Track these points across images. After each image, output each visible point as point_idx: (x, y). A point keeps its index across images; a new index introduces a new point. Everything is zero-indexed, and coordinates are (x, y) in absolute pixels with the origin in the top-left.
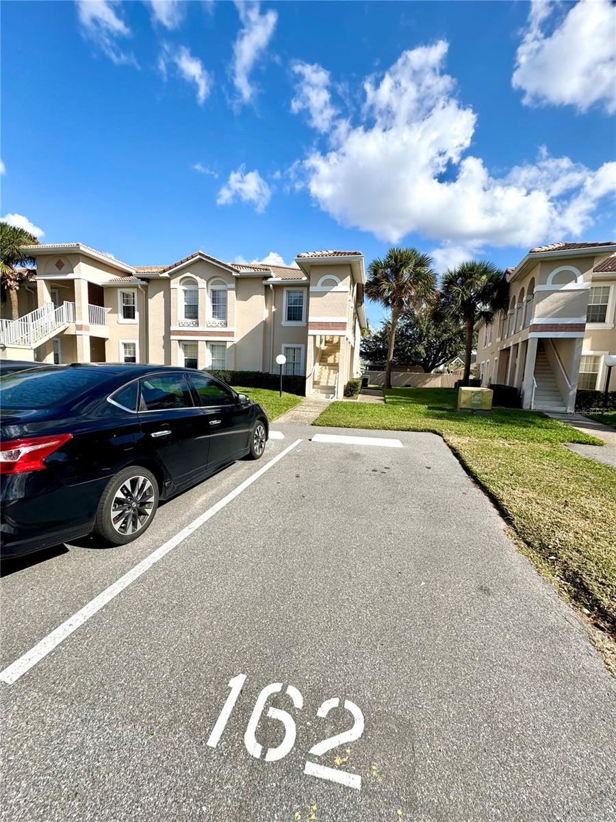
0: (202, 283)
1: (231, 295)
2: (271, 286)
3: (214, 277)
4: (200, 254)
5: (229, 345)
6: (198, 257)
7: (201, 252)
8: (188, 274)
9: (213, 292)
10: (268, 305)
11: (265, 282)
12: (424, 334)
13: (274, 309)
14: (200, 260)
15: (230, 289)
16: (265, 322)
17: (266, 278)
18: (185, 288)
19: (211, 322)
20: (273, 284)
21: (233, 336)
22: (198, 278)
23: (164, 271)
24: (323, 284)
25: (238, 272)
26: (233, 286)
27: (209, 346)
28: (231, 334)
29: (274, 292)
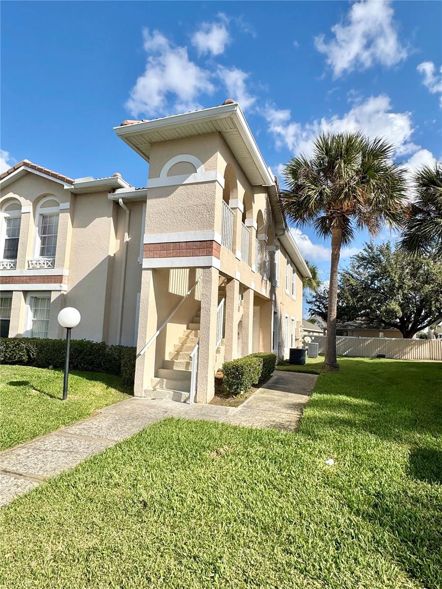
0: (27, 206)
1: (65, 219)
2: (121, 200)
3: (45, 196)
4: (25, 164)
5: (54, 296)
6: (23, 168)
7: (26, 161)
8: (11, 195)
9: (44, 217)
10: (119, 233)
11: (111, 196)
13: (127, 238)
14: (27, 174)
15: (63, 211)
16: (111, 261)
17: (114, 190)
18: (7, 215)
19: (34, 262)
20: (122, 198)
21: (61, 282)
22: (22, 200)
24: (170, 173)
25: (71, 183)
26: (67, 205)
27: (28, 299)
28: (58, 279)
29: (128, 212)
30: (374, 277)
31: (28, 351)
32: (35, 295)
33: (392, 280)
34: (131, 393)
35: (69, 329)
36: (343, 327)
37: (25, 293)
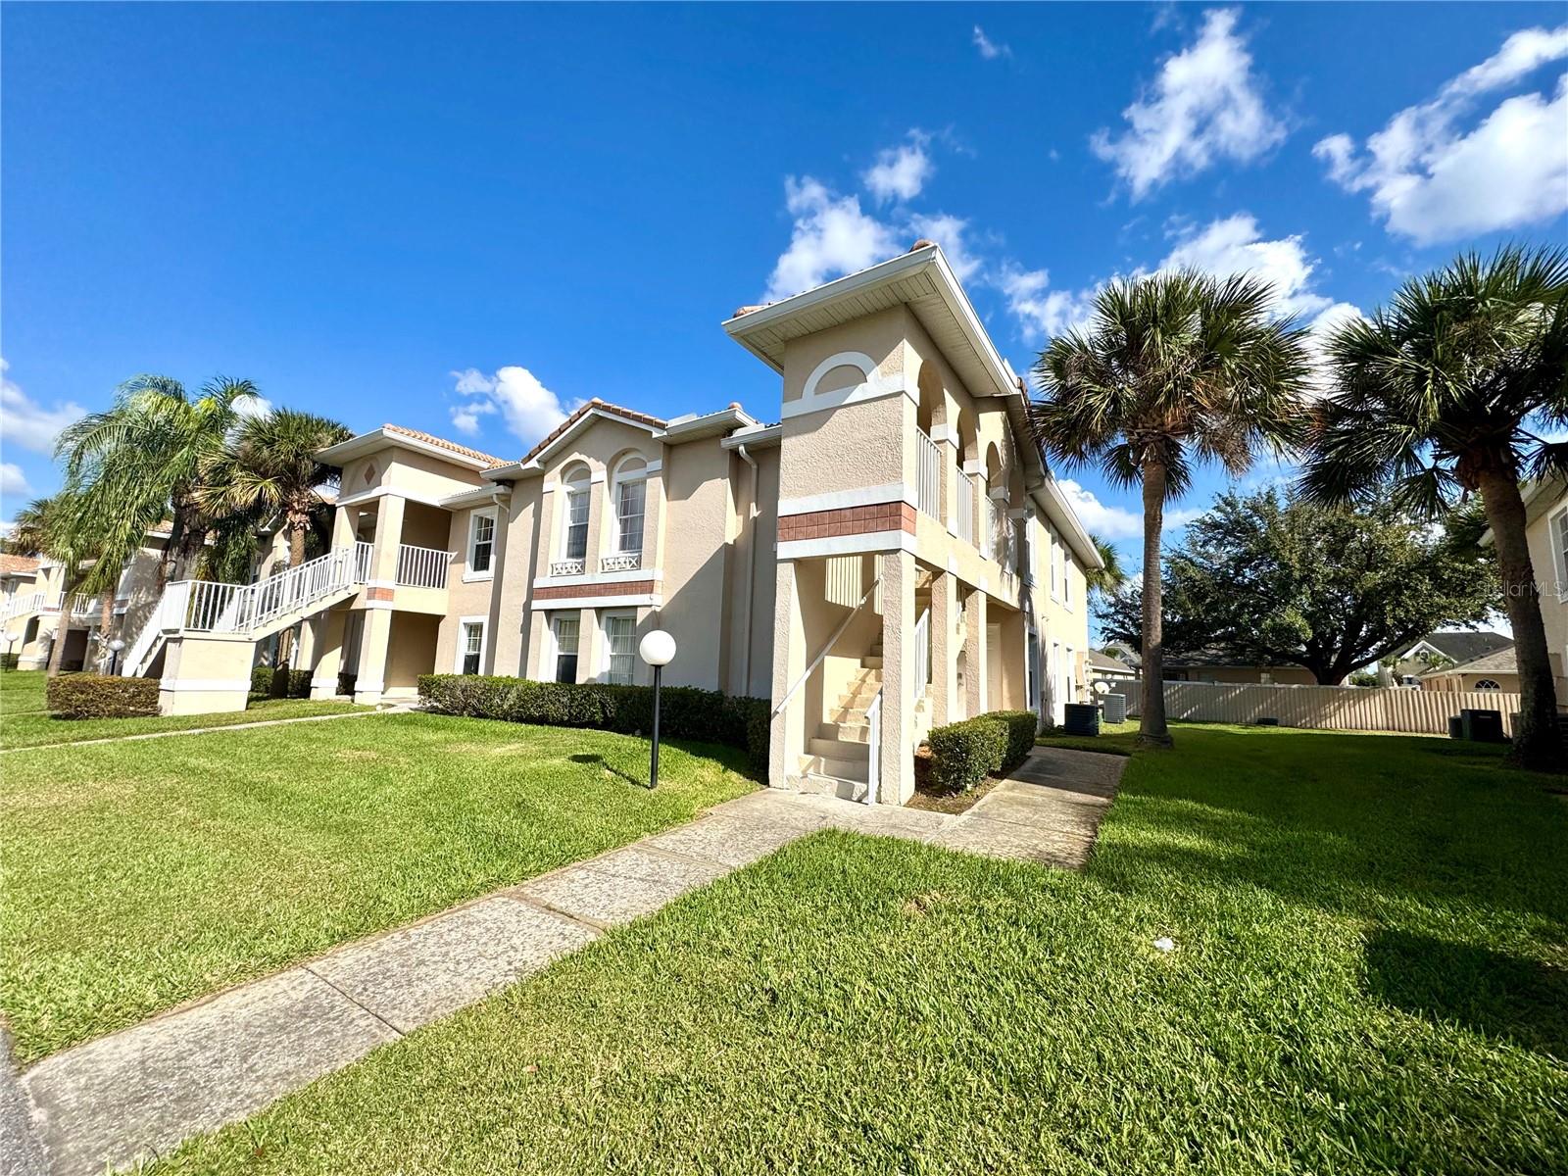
0: (599, 471)
1: (655, 487)
2: (742, 448)
3: (624, 453)
4: (595, 405)
5: (641, 615)
6: (591, 411)
7: (597, 400)
8: (576, 456)
9: (624, 486)
10: (742, 505)
11: (725, 443)
12: (1297, 574)
13: (754, 513)
14: (598, 420)
15: (651, 474)
16: (729, 552)
17: (730, 432)
18: (571, 489)
19: (611, 561)
20: (745, 444)
21: (651, 592)
22: (591, 462)
23: (530, 457)
24: (818, 391)
25: (662, 427)
26: (657, 464)
27: (604, 620)
28: (647, 586)
29: (755, 467)
30: (1241, 562)
31: (603, 706)
32: (612, 614)
33: (1283, 566)
34: (765, 780)
35: (658, 667)
36: (1178, 662)
37: (599, 610)
